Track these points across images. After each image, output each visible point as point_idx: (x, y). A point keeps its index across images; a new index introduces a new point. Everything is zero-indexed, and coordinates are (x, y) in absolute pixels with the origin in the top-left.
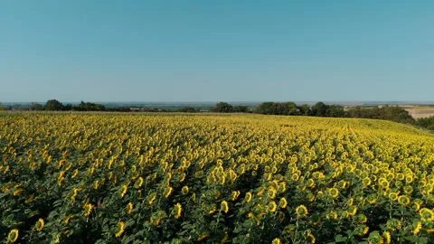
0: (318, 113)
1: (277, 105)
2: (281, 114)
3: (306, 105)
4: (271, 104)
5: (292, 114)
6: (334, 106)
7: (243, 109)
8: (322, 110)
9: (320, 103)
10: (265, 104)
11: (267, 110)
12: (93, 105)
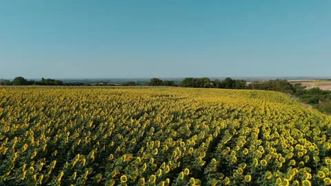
0: (227, 86)
1: (195, 80)
2: (198, 87)
3: (217, 80)
4: (191, 79)
5: (206, 87)
6: (238, 80)
7: (170, 84)
8: (230, 84)
9: (228, 79)
10: (187, 79)
11: (188, 84)
12: (53, 80)
